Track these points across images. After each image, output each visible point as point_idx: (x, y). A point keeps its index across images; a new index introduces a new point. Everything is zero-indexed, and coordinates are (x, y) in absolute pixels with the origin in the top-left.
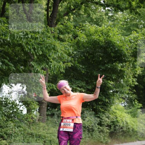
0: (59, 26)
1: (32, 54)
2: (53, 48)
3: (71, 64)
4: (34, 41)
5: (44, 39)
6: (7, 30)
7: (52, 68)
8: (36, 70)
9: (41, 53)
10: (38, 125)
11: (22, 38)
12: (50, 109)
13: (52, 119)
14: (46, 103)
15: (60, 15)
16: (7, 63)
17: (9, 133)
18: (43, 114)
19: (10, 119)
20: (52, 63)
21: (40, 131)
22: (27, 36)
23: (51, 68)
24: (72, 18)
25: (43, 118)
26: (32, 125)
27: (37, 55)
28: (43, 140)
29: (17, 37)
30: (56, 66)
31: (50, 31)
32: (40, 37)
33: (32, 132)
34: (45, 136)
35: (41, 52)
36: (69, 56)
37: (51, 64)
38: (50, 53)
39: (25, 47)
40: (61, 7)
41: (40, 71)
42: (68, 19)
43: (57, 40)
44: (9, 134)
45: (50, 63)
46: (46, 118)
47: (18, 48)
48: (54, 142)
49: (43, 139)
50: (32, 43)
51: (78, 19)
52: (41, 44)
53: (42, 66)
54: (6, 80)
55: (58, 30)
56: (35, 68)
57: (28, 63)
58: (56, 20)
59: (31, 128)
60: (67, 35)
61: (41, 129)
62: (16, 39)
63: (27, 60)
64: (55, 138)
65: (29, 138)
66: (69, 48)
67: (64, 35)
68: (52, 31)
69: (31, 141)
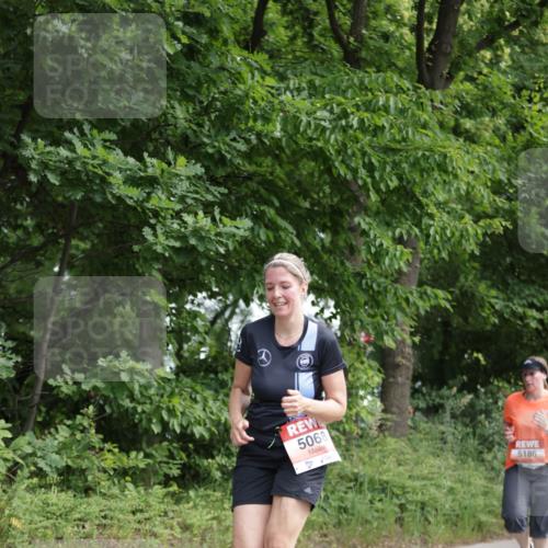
0: (461, 87)
1: (359, 187)
2: (439, 165)
3: (504, 223)
4: (368, 138)
5: (407, 133)
6: (272, 99)
7: (435, 239)
8: (375, 246)
9: (394, 183)
10: (379, 448)
11: (324, 129)
12: (424, 390)
13: (430, 424)
14: (408, 368)
15: (462, 44)
16: (270, 220)
18: (398, 407)
20: (434, 220)
21: (385, 467)
22: (344, 122)
23: (431, 239)
24: (506, 57)
25: (398, 419)
26: (359, 446)
27: (378, 191)
28: (395, 501)
29: (309, 123)
30: (448, 233)
31: (430, 103)
32: (392, 127)
33: (356, 471)
34: (403, 488)
35: (394, 178)
36: (495, 192)
37: (432, 222)
38: (427, 184)
39: (337, 164)
40: (466, 16)
41: (391, 250)
42: (491, 60)
43: (452, 137)
46: (410, 422)
47: (308, 167)
48: (436, 510)
49: (397, 496)
50: (362, 147)
51: (530, 60)
52: (395, 151)
53: (398, 231)
55: (457, 101)
56: (372, 236)
57: (348, 218)
58: (449, 65)
59: (355, 458)
60: (487, 119)
61: (391, 463)
62: (305, 131)
63: (343, 206)
64: (439, 494)
65: (346, 493)
66: (494, 167)
67: (478, 120)
68: (437, 104)
69: (353, 503)
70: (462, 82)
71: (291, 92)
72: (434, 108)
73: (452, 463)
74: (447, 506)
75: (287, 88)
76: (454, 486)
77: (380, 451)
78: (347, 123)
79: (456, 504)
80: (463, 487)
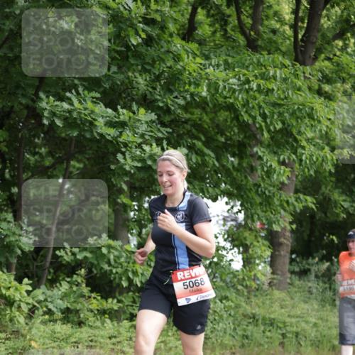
0: (322, 64)
1: (257, 129)
2: (308, 115)
4: (263, 97)
5: (288, 93)
6: (201, 72)
7: (306, 162)
8: (267, 166)
9: (279, 126)
10: (268, 297)
11: (234, 91)
12: (298, 260)
13: (302, 282)
14: (287, 245)
15: (324, 36)
16: (199, 149)
18: (282, 272)
20: (305, 150)
21: (273, 309)
22: (247, 86)
23: (303, 162)
24: (352, 45)
25: (281, 279)
26: (255, 296)
27: (269, 131)
28: (279, 331)
29: (225, 87)
30: (314, 158)
31: (302, 75)
32: (278, 90)
33: (254, 312)
34: (284, 323)
35: (279, 123)
37: (303, 152)
38: (301, 127)
39: (242, 113)
40: (326, 19)
41: (277, 169)
42: (342, 47)
43: (316, 96)
46: (288, 281)
47: (223, 115)
48: (306, 337)
49: (280, 328)
50: (259, 103)
52: (280, 105)
53: (282, 157)
54: (196, 187)
55: (320, 73)
56: (265, 160)
57: (249, 148)
58: (315, 50)
59: (253, 303)
60: (339, 85)
61: (276, 306)
62: (222, 92)
63: (246, 141)
64: (307, 327)
65: (247, 326)
67: (334, 85)
68: (307, 75)
69: (252, 332)
70: (323, 61)
71: (213, 67)
72: (305, 77)
73: (316, 307)
74: (313, 335)
75: (210, 64)
76: (317, 322)
77: (270, 299)
78: (249, 87)
79: (318, 333)
80: (323, 322)
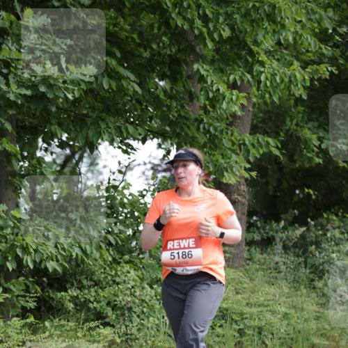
1: (196, 37)
2: (268, 16)
3: (329, 69)
7: (266, 84)
8: (212, 91)
9: (226, 33)
13: (265, 255)
14: (244, 204)
17: (123, 303)
19: (127, 257)
20: (264, 67)
23: (262, 85)
25: (236, 252)
27: (213, 40)
28: (235, 326)
30: (278, 78)
34: (242, 314)
35: (227, 29)
36: (321, 41)
37: (262, 69)
38: (257, 34)
39: (173, 15)
41: (227, 94)
44: (122, 308)
45: (257, 68)
47: (147, 19)
48: (273, 334)
49: (236, 322)
53: (232, 78)
54: (111, 125)
56: (209, 83)
57: (185, 67)
64: (274, 320)
66: (321, 16)
73: (286, 290)
74: (282, 330)
76: (288, 311)
79: (291, 328)
80: (296, 313)
